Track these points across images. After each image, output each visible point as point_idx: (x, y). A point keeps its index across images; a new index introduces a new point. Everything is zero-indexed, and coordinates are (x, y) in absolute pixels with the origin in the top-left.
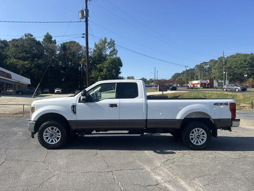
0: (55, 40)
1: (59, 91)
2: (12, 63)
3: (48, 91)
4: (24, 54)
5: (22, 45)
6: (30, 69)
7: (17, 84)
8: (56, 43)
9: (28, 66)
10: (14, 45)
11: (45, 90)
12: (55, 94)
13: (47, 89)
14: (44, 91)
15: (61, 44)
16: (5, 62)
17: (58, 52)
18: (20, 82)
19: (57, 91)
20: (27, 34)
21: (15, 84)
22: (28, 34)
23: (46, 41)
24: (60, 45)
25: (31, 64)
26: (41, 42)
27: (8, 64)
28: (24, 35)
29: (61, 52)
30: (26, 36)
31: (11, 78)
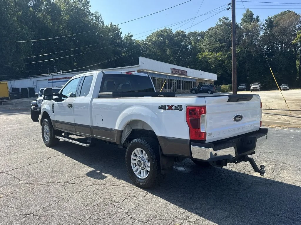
0: (258, 17)
1: (256, 87)
2: (205, 57)
3: (244, 87)
4: (218, 44)
5: (216, 33)
6: (223, 61)
7: (198, 82)
8: (258, 20)
9: (221, 58)
10: (208, 36)
11: (241, 86)
12: (251, 91)
13: (243, 85)
14: (239, 88)
15: (266, 21)
16: (198, 57)
17: (262, 33)
18: (201, 79)
19: (253, 87)
20: (221, 19)
21: (195, 81)
22: (223, 18)
23: (246, 21)
24: (264, 22)
25: (224, 55)
26: (239, 24)
27: (200, 58)
28: (218, 21)
29: (266, 32)
30: (220, 21)
31: (187, 75)
